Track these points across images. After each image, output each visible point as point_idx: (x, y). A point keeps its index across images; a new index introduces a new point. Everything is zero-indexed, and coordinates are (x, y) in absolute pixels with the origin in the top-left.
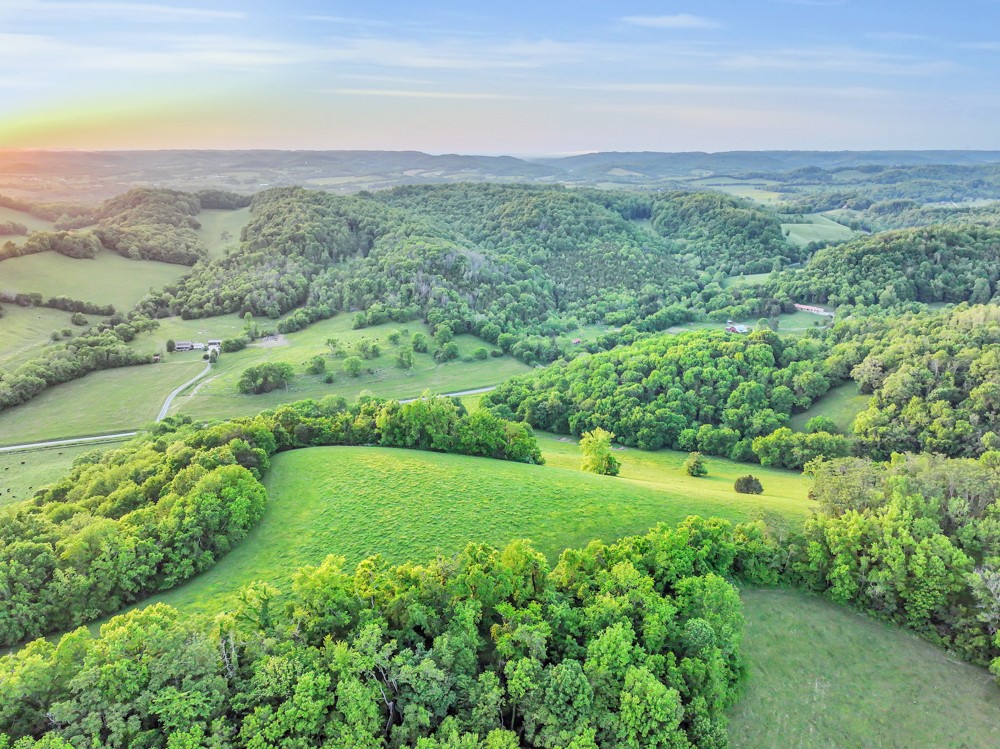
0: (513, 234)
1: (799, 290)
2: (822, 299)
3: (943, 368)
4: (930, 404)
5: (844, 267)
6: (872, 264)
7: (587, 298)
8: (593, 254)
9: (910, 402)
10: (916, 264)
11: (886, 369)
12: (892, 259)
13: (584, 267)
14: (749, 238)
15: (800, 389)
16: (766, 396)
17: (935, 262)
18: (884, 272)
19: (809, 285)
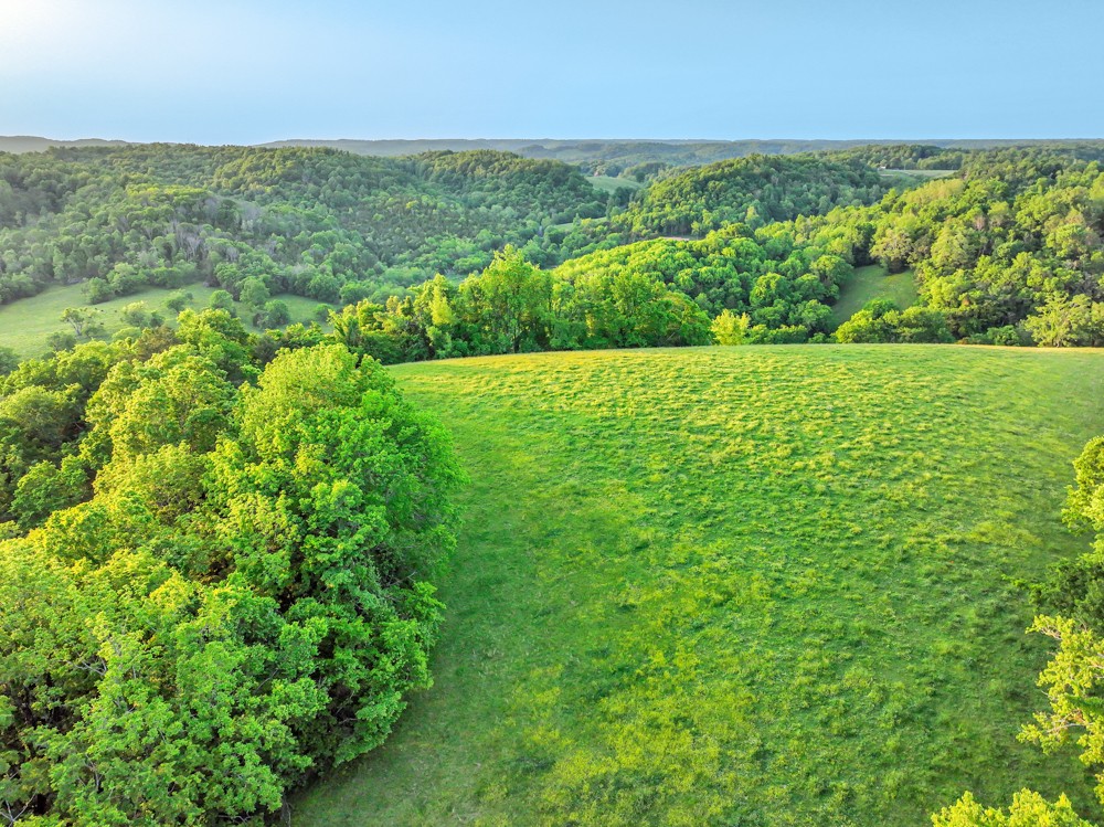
0: (268, 189)
1: (656, 221)
2: (683, 229)
3: (986, 226)
4: (1005, 261)
5: (693, 195)
6: (720, 190)
7: (414, 248)
8: (391, 206)
9: (979, 264)
10: (760, 187)
11: (915, 239)
12: (737, 185)
13: (386, 219)
14: (555, 186)
15: (823, 277)
16: (794, 288)
17: (774, 185)
18: (734, 196)
19: (665, 216)
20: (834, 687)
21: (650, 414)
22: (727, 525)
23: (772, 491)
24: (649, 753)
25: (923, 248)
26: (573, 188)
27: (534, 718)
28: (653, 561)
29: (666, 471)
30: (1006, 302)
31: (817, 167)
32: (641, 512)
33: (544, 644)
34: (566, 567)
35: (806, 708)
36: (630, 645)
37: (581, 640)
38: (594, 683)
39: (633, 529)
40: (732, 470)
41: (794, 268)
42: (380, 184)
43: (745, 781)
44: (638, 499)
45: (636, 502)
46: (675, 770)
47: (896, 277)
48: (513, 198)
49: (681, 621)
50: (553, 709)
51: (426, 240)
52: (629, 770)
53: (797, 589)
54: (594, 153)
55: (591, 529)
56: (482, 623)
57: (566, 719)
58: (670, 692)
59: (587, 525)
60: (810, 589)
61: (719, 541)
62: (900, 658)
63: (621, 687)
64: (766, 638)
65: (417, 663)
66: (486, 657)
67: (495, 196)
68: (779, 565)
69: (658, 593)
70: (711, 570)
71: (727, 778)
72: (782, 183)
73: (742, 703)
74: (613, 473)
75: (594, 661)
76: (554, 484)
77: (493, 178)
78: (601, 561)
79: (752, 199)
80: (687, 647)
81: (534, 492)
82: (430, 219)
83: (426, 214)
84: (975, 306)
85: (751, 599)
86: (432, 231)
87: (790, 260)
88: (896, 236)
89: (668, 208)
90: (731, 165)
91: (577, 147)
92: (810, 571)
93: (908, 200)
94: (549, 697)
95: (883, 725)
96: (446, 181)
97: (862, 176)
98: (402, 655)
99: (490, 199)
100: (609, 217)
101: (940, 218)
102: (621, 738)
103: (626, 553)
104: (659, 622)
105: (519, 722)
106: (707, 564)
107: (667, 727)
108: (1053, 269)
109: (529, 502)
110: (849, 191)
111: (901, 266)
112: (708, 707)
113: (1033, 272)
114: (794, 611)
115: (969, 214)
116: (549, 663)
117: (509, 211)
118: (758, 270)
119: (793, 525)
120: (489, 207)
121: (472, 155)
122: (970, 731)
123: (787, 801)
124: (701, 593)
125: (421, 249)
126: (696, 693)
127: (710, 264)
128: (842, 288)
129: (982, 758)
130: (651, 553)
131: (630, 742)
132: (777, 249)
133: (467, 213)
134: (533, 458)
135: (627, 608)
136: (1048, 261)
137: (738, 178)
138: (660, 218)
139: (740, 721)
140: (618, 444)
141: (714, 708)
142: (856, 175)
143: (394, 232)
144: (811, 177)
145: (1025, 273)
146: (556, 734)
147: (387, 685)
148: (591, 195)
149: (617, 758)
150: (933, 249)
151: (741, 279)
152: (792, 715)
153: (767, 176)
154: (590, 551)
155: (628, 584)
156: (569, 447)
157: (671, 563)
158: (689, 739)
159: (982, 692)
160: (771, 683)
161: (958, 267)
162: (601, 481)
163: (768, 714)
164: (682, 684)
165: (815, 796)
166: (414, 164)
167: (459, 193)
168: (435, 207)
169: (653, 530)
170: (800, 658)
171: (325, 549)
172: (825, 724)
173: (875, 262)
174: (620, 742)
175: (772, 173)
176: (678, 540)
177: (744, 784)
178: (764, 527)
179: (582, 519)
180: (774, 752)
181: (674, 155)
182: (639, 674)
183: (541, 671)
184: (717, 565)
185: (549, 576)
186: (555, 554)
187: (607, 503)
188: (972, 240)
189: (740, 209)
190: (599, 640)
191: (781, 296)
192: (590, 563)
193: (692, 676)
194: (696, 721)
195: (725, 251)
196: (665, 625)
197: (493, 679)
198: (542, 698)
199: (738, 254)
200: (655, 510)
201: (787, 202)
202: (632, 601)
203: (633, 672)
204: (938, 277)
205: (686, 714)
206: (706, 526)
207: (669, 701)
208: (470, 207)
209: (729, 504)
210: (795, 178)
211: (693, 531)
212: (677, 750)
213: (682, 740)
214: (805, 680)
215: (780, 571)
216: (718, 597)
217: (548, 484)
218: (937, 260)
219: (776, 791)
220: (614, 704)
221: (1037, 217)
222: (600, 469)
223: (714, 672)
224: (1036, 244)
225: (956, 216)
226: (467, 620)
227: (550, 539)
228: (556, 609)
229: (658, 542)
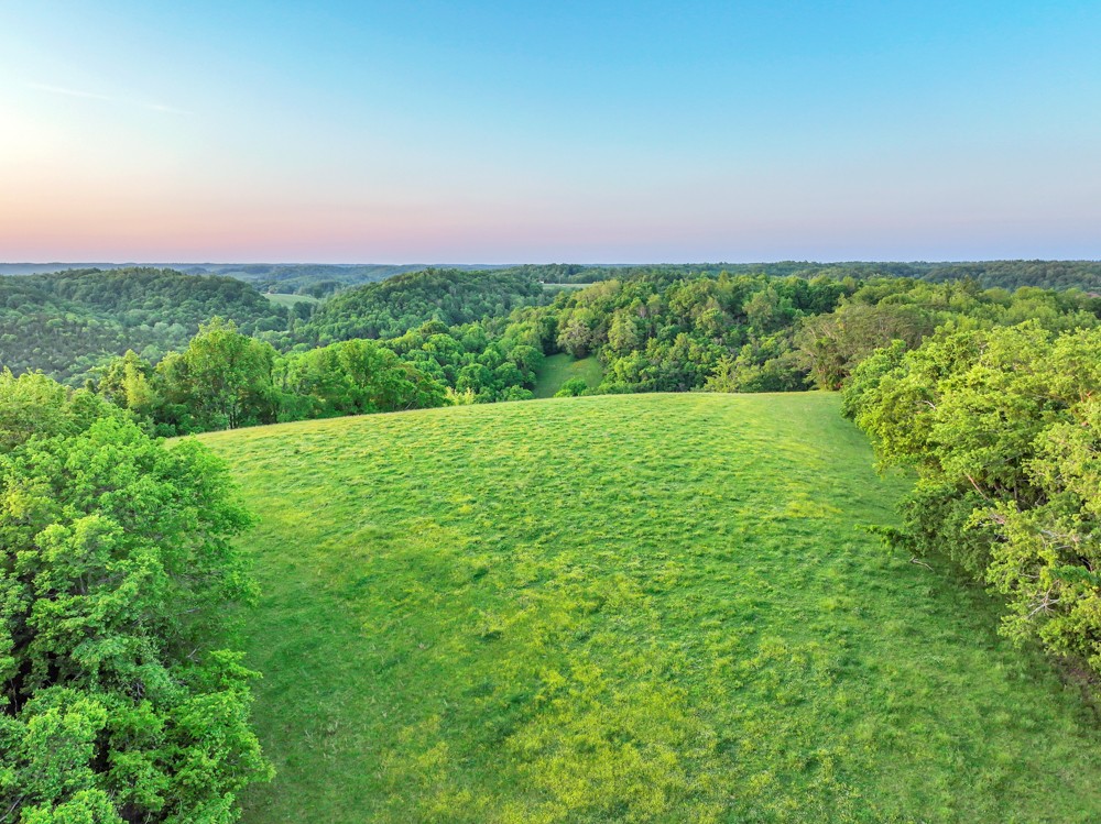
1: (343, 331)
3: (648, 315)
4: (668, 341)
5: (377, 305)
6: (403, 300)
7: (62, 369)
8: (25, 325)
9: (649, 345)
10: (441, 297)
11: (592, 329)
12: (419, 295)
13: (20, 340)
14: (228, 301)
15: (520, 365)
16: (496, 377)
17: (453, 295)
18: (417, 305)
19: (351, 325)
20: (755, 661)
21: (431, 456)
22: (564, 538)
23: (592, 503)
24: (596, 782)
25: (601, 335)
26: (248, 303)
27: (426, 785)
28: (500, 585)
29: (474, 502)
30: (676, 375)
31: (488, 279)
32: (464, 542)
33: (404, 699)
34: (396, 612)
35: (741, 687)
36: (514, 672)
37: (450, 683)
38: (489, 724)
39: (464, 560)
40: (543, 491)
41: (492, 358)
42: (8, 303)
43: (721, 778)
44: (455, 531)
45: (454, 534)
46: (637, 792)
47: (581, 362)
48: (180, 314)
49: (562, 636)
50: (446, 768)
51: (77, 359)
52: (581, 808)
53: (666, 581)
54: (262, 275)
55: (412, 568)
56: (304, 697)
57: (470, 774)
58: (584, 710)
59: (405, 565)
60: (679, 578)
61: (563, 554)
62: (797, 622)
63: (524, 720)
64: (660, 632)
65: (248, 748)
66: (326, 734)
67: (157, 314)
68: (637, 563)
69: (521, 614)
70: (569, 581)
71: (701, 781)
72: (461, 292)
73: (673, 699)
74: (415, 513)
75: (477, 700)
76: (346, 534)
77: (153, 296)
78: (438, 596)
79: (435, 308)
80: (581, 660)
81: (324, 545)
82: (80, 337)
83: (73, 332)
84: (653, 380)
85: (625, 600)
86: (84, 350)
87: (488, 351)
88: (577, 325)
89: (354, 318)
90: (410, 278)
91: (243, 270)
92: (669, 563)
93: (577, 298)
94: (438, 754)
95: (822, 684)
96: (95, 300)
97: (527, 286)
98: (221, 742)
99: (152, 316)
100: (292, 329)
101: (609, 310)
102: (552, 775)
103: (465, 583)
104: (537, 642)
105: (406, 797)
106: (562, 577)
107: (602, 747)
108: (706, 345)
109: (322, 557)
110: (520, 299)
111: (584, 352)
112: (638, 713)
113: (692, 348)
114: (675, 601)
115: (632, 305)
116: (418, 718)
117: (176, 327)
118: (459, 363)
119: (629, 528)
120: (152, 325)
121: (126, 273)
122: (899, 670)
123: (778, 786)
124: (571, 604)
125: (71, 369)
126: (617, 703)
127: (412, 359)
128: (538, 375)
129: (924, 691)
130: (494, 578)
131: (566, 777)
132: (472, 343)
133: (126, 331)
134: (309, 513)
135: (492, 637)
136: (700, 339)
137: (419, 289)
138: (347, 327)
139: (680, 718)
140: (408, 486)
141: (644, 713)
142: (523, 285)
143: (31, 353)
144: (484, 288)
145: (686, 350)
146: (466, 794)
147: (207, 788)
148: (268, 310)
149: (559, 799)
150: (610, 334)
151: (444, 370)
152: (730, 698)
153: (445, 288)
154: (420, 590)
155: (481, 613)
156: (350, 497)
157: (522, 583)
158: (635, 752)
159: (885, 634)
160: (691, 672)
161: (632, 348)
162: (403, 521)
163: (705, 703)
164: (595, 698)
165: (803, 772)
166: (51, 283)
167: (112, 312)
168: (85, 325)
169: (485, 556)
170: (707, 642)
171: (73, 612)
172: (769, 697)
173: (561, 350)
174: (553, 780)
175: (450, 285)
176: (518, 561)
177: (722, 783)
178: (601, 533)
179: (396, 560)
180: (735, 740)
181: (347, 276)
182: (540, 701)
183: (411, 729)
184: (572, 575)
185: (378, 625)
186: (375, 600)
187: (418, 541)
188: (640, 326)
189: (425, 317)
190: (474, 677)
191: (485, 384)
192: (424, 601)
193: (603, 687)
194: (633, 732)
195: (425, 346)
196: (545, 644)
197: (344, 757)
198: (425, 760)
199: (438, 349)
200: (479, 538)
201: (466, 310)
202: (493, 628)
203: (534, 701)
204: (618, 358)
205: (617, 728)
206: (541, 543)
207: (590, 719)
208: (129, 326)
209: (556, 520)
210: (470, 289)
211: (530, 550)
212: (627, 770)
213: (627, 757)
214: (724, 660)
215: (639, 569)
216: (592, 604)
217: (338, 535)
218: (615, 344)
219: (761, 780)
220: (529, 740)
221: (685, 305)
222: (397, 511)
223: (624, 678)
224: (688, 327)
225: (622, 307)
226: (282, 698)
227: (364, 587)
228: (402, 657)
229: (498, 566)
